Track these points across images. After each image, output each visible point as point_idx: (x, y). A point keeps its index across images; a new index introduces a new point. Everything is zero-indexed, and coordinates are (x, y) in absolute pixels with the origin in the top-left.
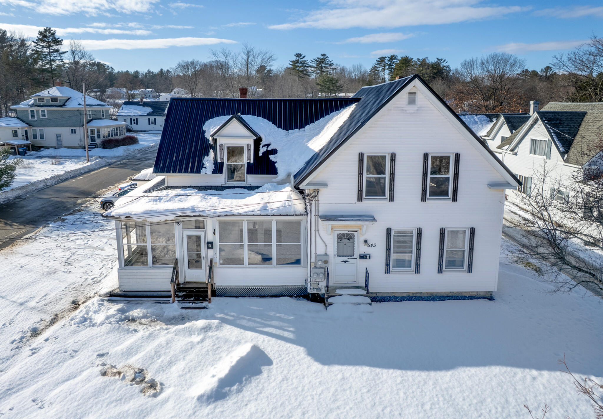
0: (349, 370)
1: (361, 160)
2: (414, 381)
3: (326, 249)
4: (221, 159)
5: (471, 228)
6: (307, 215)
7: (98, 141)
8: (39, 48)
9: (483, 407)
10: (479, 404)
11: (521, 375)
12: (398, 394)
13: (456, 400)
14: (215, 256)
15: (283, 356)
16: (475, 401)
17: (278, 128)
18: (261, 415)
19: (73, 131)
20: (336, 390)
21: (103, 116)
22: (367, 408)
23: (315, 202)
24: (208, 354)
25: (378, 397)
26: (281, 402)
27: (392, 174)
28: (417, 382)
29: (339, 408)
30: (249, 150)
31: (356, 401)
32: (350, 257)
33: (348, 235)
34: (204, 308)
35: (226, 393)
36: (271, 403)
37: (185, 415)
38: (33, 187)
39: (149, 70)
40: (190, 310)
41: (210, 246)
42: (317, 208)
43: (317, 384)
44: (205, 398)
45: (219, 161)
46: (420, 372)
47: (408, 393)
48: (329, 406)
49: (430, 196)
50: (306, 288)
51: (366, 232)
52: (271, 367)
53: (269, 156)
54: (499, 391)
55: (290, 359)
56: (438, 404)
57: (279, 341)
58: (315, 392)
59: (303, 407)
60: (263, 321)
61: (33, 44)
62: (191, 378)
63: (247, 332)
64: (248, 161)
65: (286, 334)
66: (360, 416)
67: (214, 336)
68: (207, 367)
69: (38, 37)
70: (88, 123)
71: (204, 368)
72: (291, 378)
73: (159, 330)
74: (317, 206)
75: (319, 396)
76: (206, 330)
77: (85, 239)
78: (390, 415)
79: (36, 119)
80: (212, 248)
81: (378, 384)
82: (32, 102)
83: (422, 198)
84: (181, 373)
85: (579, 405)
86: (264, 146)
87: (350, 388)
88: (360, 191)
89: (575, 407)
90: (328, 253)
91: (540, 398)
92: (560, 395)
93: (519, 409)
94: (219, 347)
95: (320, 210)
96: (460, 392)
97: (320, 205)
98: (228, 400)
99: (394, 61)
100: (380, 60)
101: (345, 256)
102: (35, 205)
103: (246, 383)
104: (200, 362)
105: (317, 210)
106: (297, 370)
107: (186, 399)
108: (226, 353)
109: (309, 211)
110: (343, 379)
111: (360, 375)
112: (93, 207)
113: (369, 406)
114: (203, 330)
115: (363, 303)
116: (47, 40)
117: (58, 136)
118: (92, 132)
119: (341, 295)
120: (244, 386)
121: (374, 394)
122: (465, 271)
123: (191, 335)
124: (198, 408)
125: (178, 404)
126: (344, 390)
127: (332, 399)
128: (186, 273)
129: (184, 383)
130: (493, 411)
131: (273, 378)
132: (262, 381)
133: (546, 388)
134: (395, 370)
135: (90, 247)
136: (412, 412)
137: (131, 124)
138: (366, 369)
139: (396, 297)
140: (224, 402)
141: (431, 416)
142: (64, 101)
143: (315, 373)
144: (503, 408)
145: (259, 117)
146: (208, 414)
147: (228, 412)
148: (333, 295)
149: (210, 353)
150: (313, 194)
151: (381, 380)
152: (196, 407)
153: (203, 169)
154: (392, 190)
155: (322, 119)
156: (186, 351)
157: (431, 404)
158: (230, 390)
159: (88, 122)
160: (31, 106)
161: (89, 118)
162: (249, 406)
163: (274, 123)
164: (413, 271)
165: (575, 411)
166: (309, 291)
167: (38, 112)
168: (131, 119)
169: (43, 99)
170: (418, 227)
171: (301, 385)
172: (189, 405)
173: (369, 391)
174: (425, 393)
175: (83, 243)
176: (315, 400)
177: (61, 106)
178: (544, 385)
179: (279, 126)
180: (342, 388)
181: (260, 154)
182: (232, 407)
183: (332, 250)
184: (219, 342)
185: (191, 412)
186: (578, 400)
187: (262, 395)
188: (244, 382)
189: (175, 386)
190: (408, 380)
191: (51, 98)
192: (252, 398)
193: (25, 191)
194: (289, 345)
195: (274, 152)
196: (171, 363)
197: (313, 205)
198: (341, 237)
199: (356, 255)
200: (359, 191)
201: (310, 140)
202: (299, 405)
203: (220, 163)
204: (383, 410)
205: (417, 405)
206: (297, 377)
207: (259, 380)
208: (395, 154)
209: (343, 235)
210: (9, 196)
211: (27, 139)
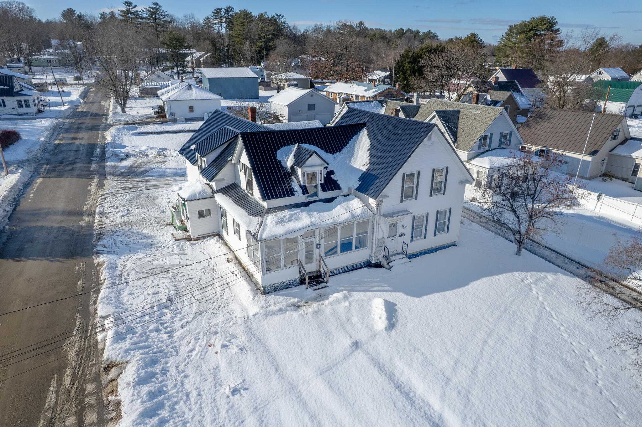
1: (403, 178)
3: (383, 234)
4: (303, 183)
5: (450, 208)
6: (375, 216)
13: (480, 297)
14: (321, 253)
15: (397, 299)
20: (435, 307)
23: (380, 207)
25: (453, 305)
27: (418, 183)
30: (321, 174)
32: (394, 237)
33: (393, 224)
34: (325, 287)
35: (393, 323)
40: (319, 291)
41: (318, 246)
47: (462, 299)
49: (434, 193)
50: (369, 260)
51: (403, 221)
52: (397, 306)
53: (331, 176)
54: (491, 288)
55: (402, 300)
56: (476, 300)
57: (388, 293)
58: (428, 311)
64: (321, 182)
67: (354, 300)
72: (411, 308)
80: (320, 247)
83: (430, 195)
86: (325, 169)
87: (439, 304)
90: (384, 237)
96: (479, 293)
99: (230, 13)
100: (216, 12)
104: (362, 315)
105: (381, 211)
106: (410, 304)
108: (370, 307)
110: (433, 301)
115: (406, 262)
119: (394, 260)
120: (397, 318)
121: (450, 304)
122: (446, 232)
123: (340, 303)
126: (438, 306)
128: (304, 268)
131: (404, 311)
133: (505, 283)
139: (414, 255)
148: (390, 261)
150: (380, 203)
153: (295, 192)
154: (417, 193)
155: (350, 142)
156: (348, 311)
163: (322, 149)
164: (423, 238)
166: (373, 262)
170: (427, 212)
171: (419, 310)
173: (447, 303)
174: (468, 297)
179: (326, 151)
181: (325, 176)
183: (386, 234)
195: (332, 172)
197: (378, 209)
198: (390, 226)
199: (398, 235)
200: (401, 196)
201: (351, 160)
203: (304, 186)
206: (414, 307)
207: (399, 313)
208: (420, 171)
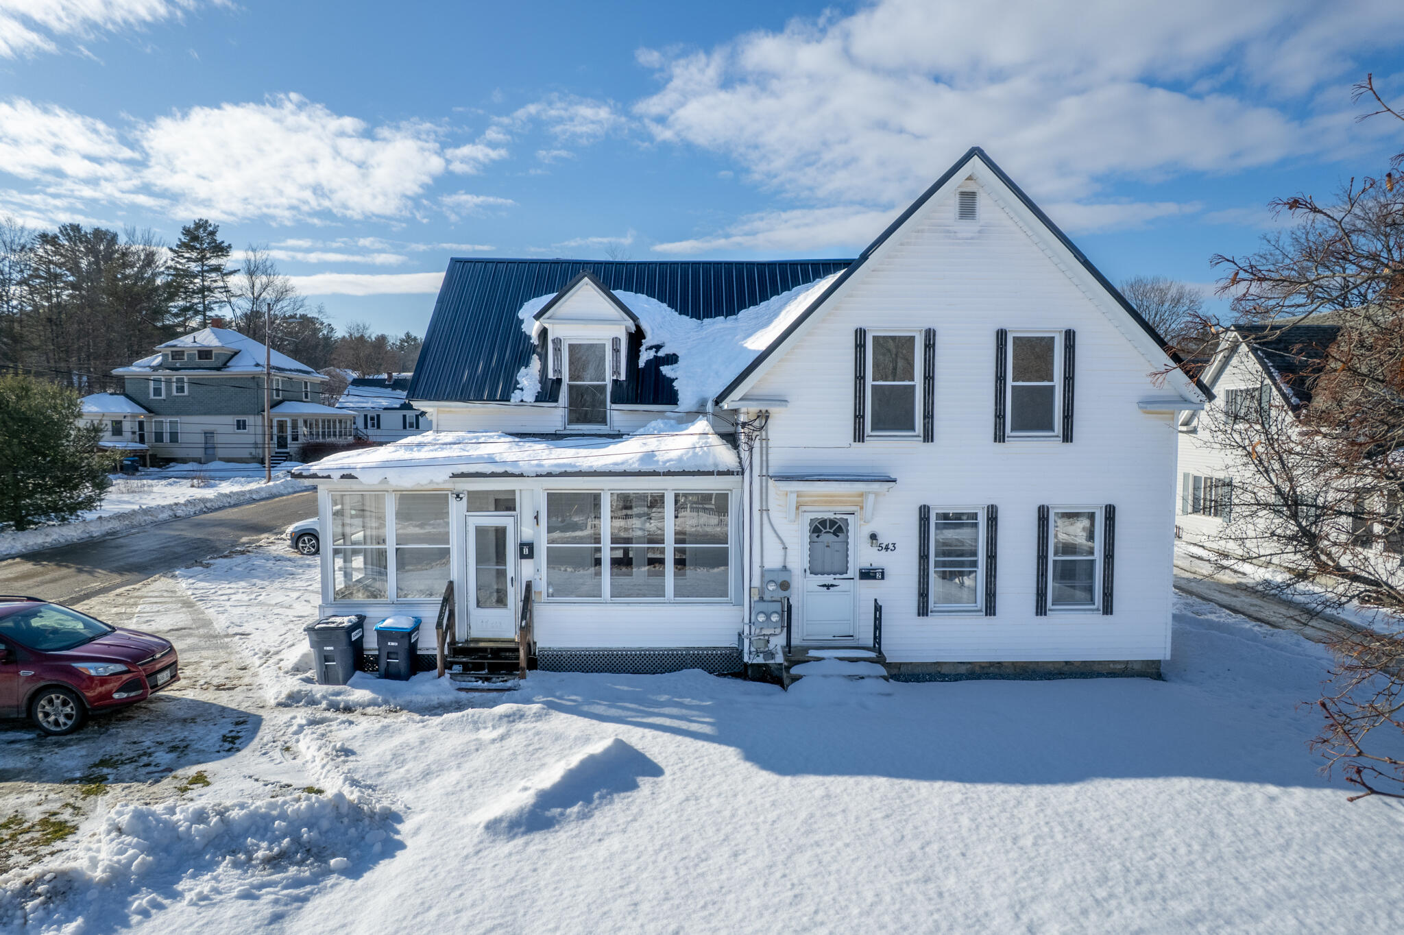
0: (839, 784)
1: (860, 346)
2: (992, 799)
3: (785, 555)
4: (555, 371)
5: (1106, 507)
6: (743, 473)
7: (292, 447)
8: (180, 263)
9: (1157, 844)
10: (1150, 839)
11: (1240, 792)
12: (956, 821)
13: (1094, 832)
14: (537, 577)
15: (687, 763)
16: (1137, 834)
17: (680, 314)
18: (635, 855)
19: (241, 425)
20: (812, 816)
21: (306, 397)
22: (885, 845)
23: (761, 444)
24: (516, 758)
25: (910, 826)
26: (681, 836)
27: (929, 378)
28: (999, 802)
29: (818, 845)
30: (616, 351)
31: (859, 833)
32: (838, 576)
33: (833, 522)
34: (509, 689)
35: (554, 817)
36: (660, 837)
37: (456, 855)
38: (146, 518)
39: (408, 333)
40: (477, 694)
41: (526, 551)
42: (764, 458)
43: (768, 805)
44: (504, 824)
45: (551, 375)
46: (1006, 785)
47: (980, 820)
48: (794, 841)
49: (1013, 429)
50: (741, 653)
51: (873, 514)
52: (660, 779)
53: (661, 368)
54: (1192, 817)
55: (703, 766)
56: (1052, 837)
57: (679, 738)
58: (762, 818)
59: (733, 843)
60: (641, 708)
61: (171, 254)
62: (473, 797)
63: (605, 724)
64: (615, 378)
65: (694, 727)
66: (869, 857)
67: (529, 730)
68: (511, 780)
69: (180, 239)
70: (272, 407)
71: (504, 782)
72: (705, 795)
73: (404, 722)
74: (765, 451)
75: (772, 825)
76: (511, 719)
77: (252, 593)
78: (940, 855)
79: (163, 396)
80: (531, 555)
81: (909, 805)
82: (157, 360)
83: (996, 434)
84: (450, 789)
85: (1385, 843)
86: (651, 348)
87: (844, 811)
88: (859, 417)
89: (1374, 848)
90: (789, 566)
91: (1290, 831)
92: (1337, 826)
93: (1242, 848)
94: (540, 749)
95: (770, 464)
96: (1102, 818)
97: (770, 451)
98: (557, 832)
101: (829, 574)
102: (146, 543)
103: (600, 804)
104: (496, 772)
105: (765, 463)
106: (719, 784)
107: (460, 829)
108: (557, 758)
109: (746, 464)
110: (828, 796)
111: (867, 790)
112: (273, 547)
113: (890, 841)
114: (506, 719)
115: (869, 676)
116: (198, 246)
117: (208, 435)
118: (282, 425)
119: (818, 660)
120: (596, 808)
121: (900, 821)
122: (1098, 610)
123: (478, 729)
124: (486, 844)
125: (440, 838)
126: (831, 815)
127: (802, 830)
128: (472, 618)
129: (457, 805)
130: (1183, 850)
131: (664, 796)
132: (638, 801)
133: (1301, 814)
134: (947, 783)
135: (261, 604)
136: (992, 851)
137: (366, 427)
138: (881, 782)
139: (944, 674)
140: (548, 835)
141: (1036, 857)
142: (224, 359)
143: (761, 788)
144: (1204, 845)
145: (639, 295)
146: (510, 854)
147: (557, 851)
148: (802, 658)
149: (520, 757)
150: (757, 423)
151: (914, 799)
152: (481, 842)
153: (516, 391)
154: (929, 416)
155: (774, 298)
156: (462, 755)
157: (1035, 838)
158: (562, 814)
159: (274, 405)
160: (155, 369)
161: (275, 397)
162: (606, 843)
163: (672, 305)
164: (981, 611)
165: (1375, 853)
166: (746, 659)
167: (169, 382)
168: (366, 416)
169: (183, 352)
170: (990, 503)
171: (729, 807)
172: (466, 840)
173: (887, 816)
174: (1020, 819)
175: (247, 598)
176: (761, 832)
177: (218, 369)
178: (1295, 809)
179: (683, 311)
180: (825, 812)
181: (641, 364)
182: (566, 842)
183: (798, 559)
184: (541, 739)
185: (470, 850)
186: (1380, 836)
187: (636, 824)
188: (597, 802)
189: (435, 810)
190: (979, 798)
191: (199, 351)
192: (613, 829)
193: (127, 522)
194: (700, 743)
195: (672, 359)
196: (428, 774)
197: (756, 451)
198: (819, 528)
199: (853, 571)
200: (856, 417)
201: (749, 335)
202: (724, 840)
203: (553, 380)
204: (922, 848)
205: (1003, 840)
206: (720, 795)
207: (630, 799)
208: (934, 331)
209: (823, 522)
210: (92, 529)
211: (142, 440)
